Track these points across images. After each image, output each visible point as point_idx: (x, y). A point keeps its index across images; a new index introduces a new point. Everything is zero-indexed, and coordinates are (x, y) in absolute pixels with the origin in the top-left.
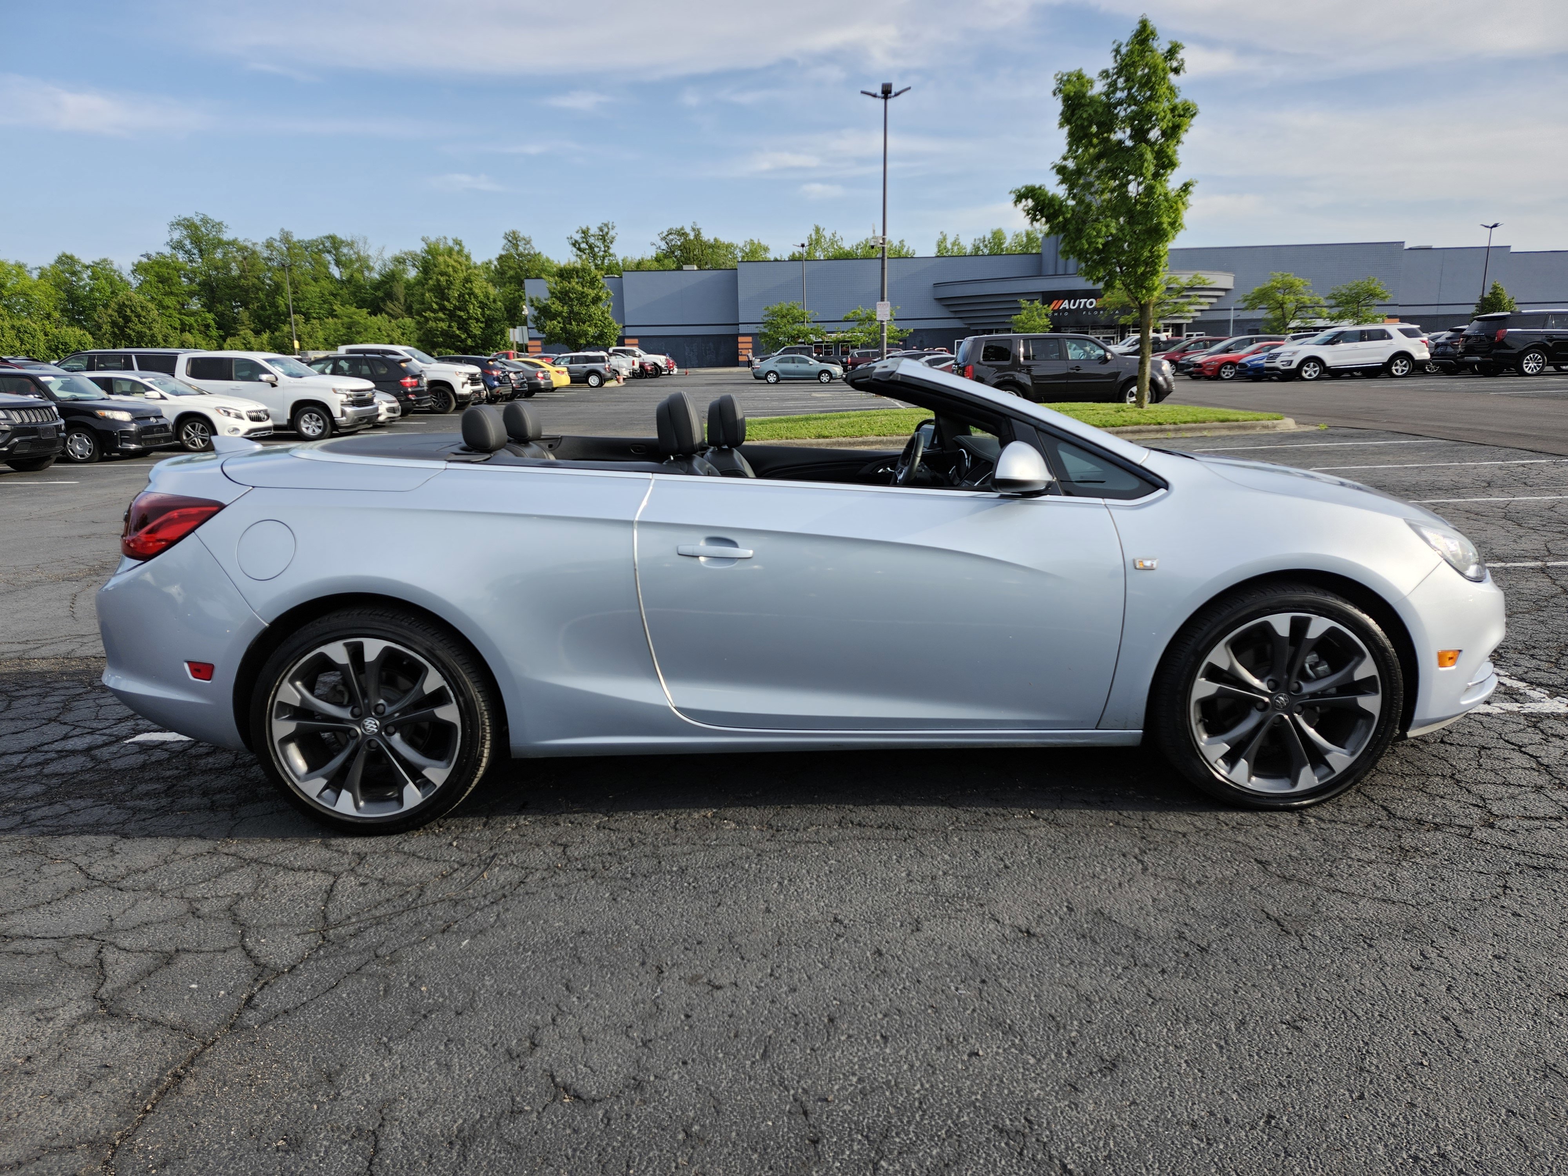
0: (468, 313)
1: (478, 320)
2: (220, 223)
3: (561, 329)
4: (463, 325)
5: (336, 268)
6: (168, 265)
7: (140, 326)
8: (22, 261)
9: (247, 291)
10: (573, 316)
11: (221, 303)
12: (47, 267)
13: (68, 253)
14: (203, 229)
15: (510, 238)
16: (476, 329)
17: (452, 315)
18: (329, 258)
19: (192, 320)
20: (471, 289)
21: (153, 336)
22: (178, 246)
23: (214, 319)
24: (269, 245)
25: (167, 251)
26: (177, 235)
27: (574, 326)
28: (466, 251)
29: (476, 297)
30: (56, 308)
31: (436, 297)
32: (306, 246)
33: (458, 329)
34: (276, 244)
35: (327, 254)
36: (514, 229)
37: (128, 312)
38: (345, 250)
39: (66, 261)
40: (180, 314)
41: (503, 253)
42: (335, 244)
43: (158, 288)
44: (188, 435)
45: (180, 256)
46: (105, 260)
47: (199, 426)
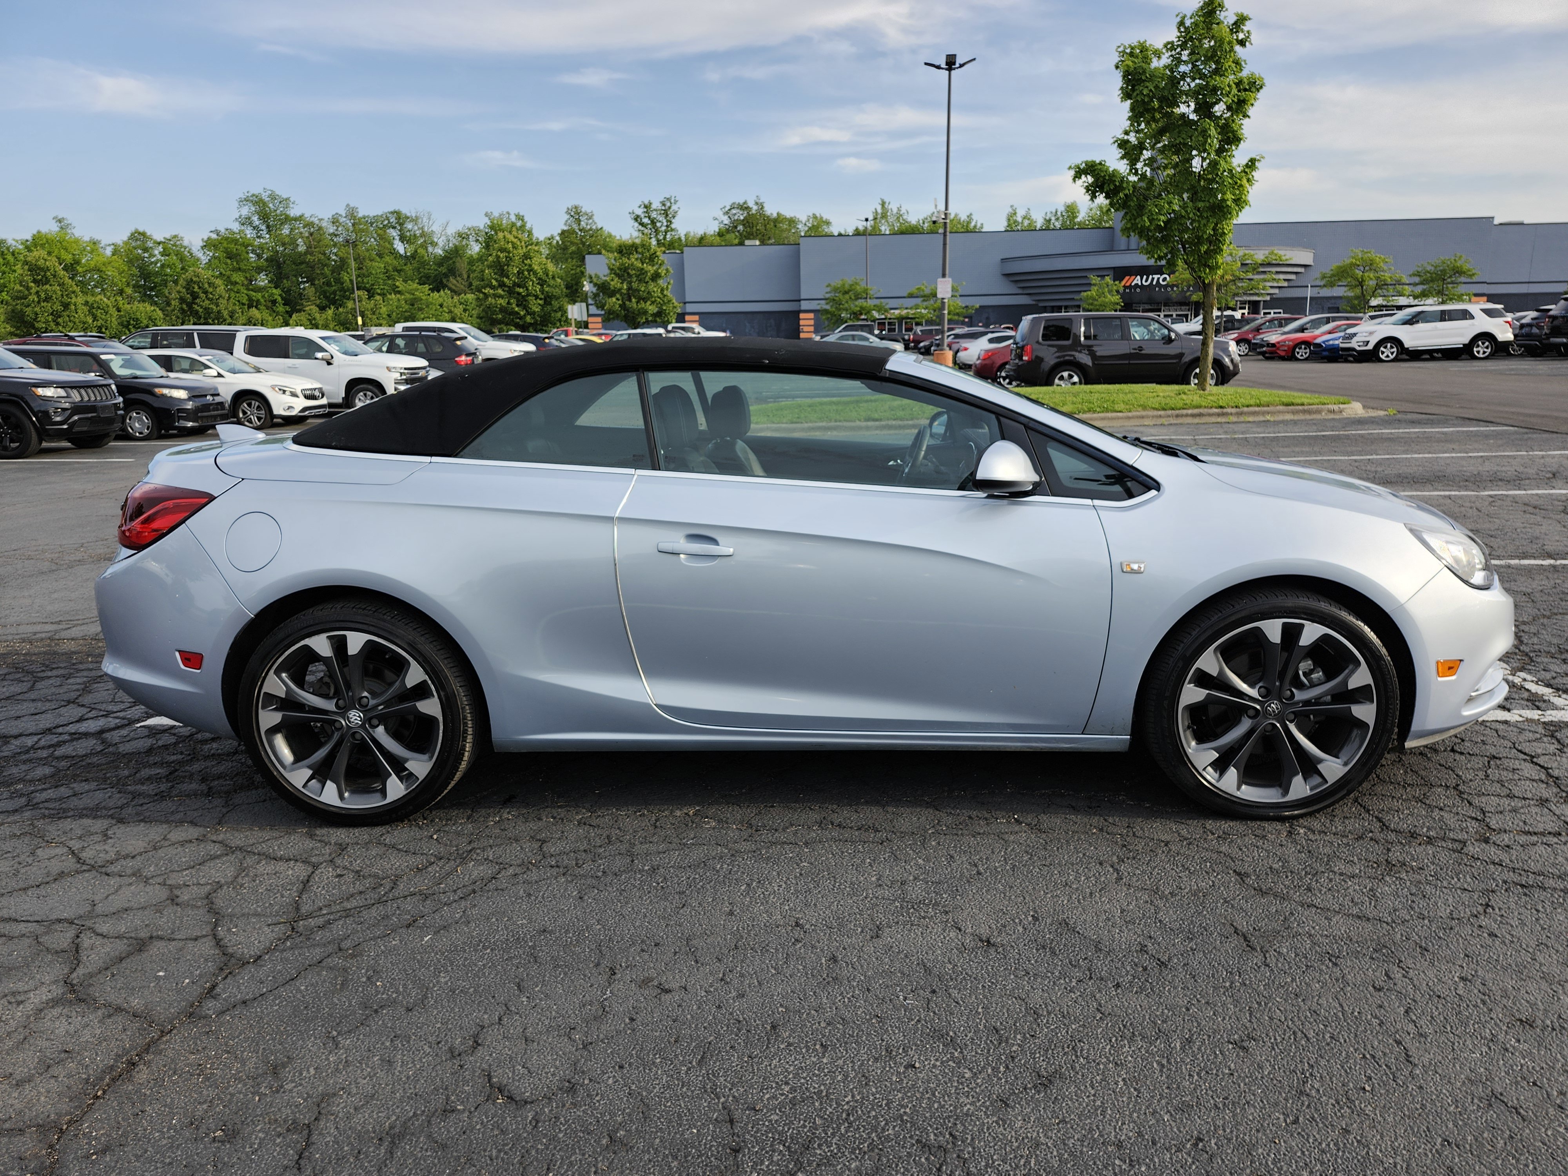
0: (527, 289)
1: (537, 297)
2: (287, 199)
3: (620, 306)
4: (522, 302)
5: (400, 243)
6: (235, 241)
7: (207, 302)
8: (97, 237)
9: (313, 267)
10: (631, 293)
11: (288, 278)
12: (120, 242)
13: (141, 230)
14: (271, 205)
15: (572, 214)
16: (535, 306)
17: (511, 292)
18: (394, 233)
19: (259, 296)
20: (530, 266)
21: (219, 312)
22: (246, 221)
23: (280, 295)
24: (335, 221)
25: (236, 227)
26: (245, 211)
27: (633, 304)
28: (528, 226)
29: (535, 273)
30: (128, 285)
31: (495, 274)
32: (372, 222)
33: (517, 305)
34: (342, 220)
35: (392, 230)
36: (577, 204)
37: (196, 289)
38: (409, 226)
39: (139, 236)
40: (248, 289)
41: (566, 228)
42: (400, 219)
43: (226, 264)
44: (244, 413)
45: (248, 232)
46: (175, 236)
47: (255, 404)
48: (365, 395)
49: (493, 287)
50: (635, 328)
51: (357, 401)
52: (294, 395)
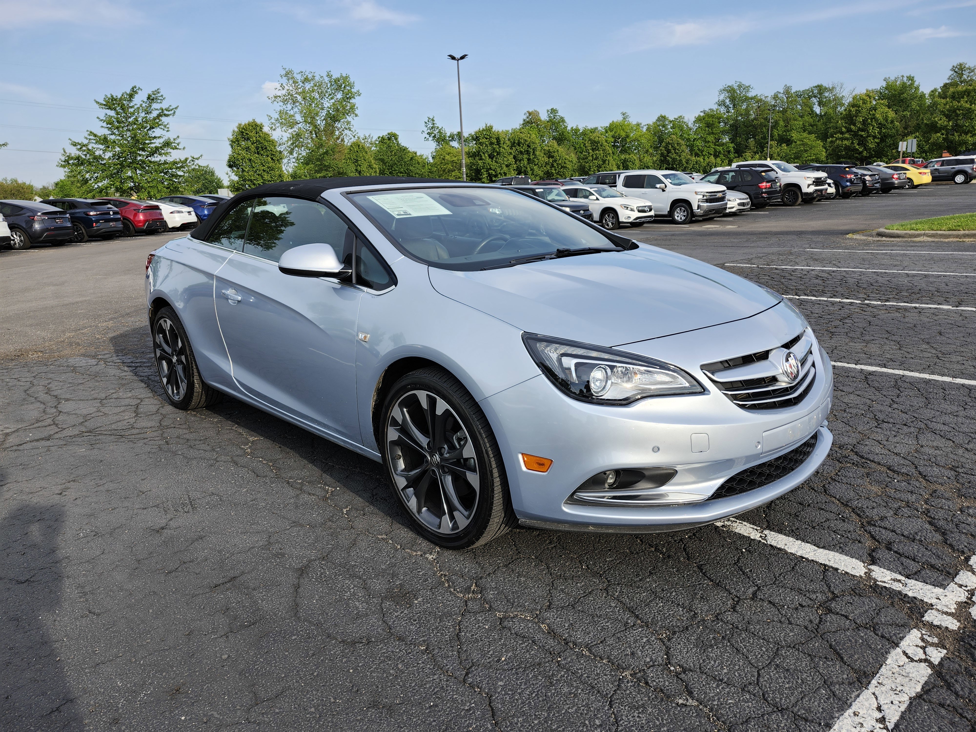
0: (868, 132)
1: (875, 137)
2: (749, 86)
3: (944, 139)
4: (863, 142)
5: (818, 107)
6: (713, 116)
7: (675, 155)
8: (640, 122)
9: (756, 129)
10: (957, 128)
11: (740, 137)
12: (651, 123)
13: (663, 115)
14: (738, 92)
15: (957, 70)
16: (872, 144)
17: (855, 135)
18: (814, 100)
19: (720, 149)
20: (874, 115)
21: (681, 160)
22: (722, 103)
23: (733, 147)
24: (775, 97)
25: (715, 107)
26: (722, 97)
27: (956, 137)
28: (916, 84)
29: (876, 120)
30: (651, 147)
31: (846, 123)
32: (799, 95)
33: (858, 144)
34: (780, 95)
35: (814, 98)
36: (961, 62)
37: (670, 148)
38: (826, 94)
39: (662, 119)
40: (715, 145)
41: (948, 82)
42: (821, 89)
43: (705, 130)
44: (606, 220)
45: (722, 110)
46: (681, 116)
47: (611, 215)
48: (681, 209)
49: (842, 133)
50: (956, 156)
51: (676, 213)
52: (632, 210)
